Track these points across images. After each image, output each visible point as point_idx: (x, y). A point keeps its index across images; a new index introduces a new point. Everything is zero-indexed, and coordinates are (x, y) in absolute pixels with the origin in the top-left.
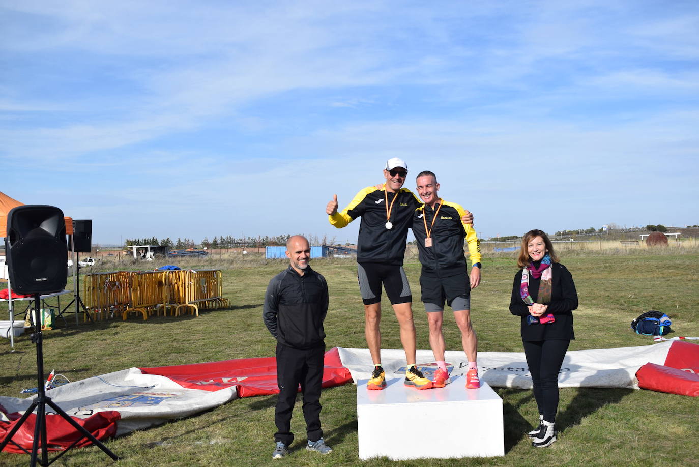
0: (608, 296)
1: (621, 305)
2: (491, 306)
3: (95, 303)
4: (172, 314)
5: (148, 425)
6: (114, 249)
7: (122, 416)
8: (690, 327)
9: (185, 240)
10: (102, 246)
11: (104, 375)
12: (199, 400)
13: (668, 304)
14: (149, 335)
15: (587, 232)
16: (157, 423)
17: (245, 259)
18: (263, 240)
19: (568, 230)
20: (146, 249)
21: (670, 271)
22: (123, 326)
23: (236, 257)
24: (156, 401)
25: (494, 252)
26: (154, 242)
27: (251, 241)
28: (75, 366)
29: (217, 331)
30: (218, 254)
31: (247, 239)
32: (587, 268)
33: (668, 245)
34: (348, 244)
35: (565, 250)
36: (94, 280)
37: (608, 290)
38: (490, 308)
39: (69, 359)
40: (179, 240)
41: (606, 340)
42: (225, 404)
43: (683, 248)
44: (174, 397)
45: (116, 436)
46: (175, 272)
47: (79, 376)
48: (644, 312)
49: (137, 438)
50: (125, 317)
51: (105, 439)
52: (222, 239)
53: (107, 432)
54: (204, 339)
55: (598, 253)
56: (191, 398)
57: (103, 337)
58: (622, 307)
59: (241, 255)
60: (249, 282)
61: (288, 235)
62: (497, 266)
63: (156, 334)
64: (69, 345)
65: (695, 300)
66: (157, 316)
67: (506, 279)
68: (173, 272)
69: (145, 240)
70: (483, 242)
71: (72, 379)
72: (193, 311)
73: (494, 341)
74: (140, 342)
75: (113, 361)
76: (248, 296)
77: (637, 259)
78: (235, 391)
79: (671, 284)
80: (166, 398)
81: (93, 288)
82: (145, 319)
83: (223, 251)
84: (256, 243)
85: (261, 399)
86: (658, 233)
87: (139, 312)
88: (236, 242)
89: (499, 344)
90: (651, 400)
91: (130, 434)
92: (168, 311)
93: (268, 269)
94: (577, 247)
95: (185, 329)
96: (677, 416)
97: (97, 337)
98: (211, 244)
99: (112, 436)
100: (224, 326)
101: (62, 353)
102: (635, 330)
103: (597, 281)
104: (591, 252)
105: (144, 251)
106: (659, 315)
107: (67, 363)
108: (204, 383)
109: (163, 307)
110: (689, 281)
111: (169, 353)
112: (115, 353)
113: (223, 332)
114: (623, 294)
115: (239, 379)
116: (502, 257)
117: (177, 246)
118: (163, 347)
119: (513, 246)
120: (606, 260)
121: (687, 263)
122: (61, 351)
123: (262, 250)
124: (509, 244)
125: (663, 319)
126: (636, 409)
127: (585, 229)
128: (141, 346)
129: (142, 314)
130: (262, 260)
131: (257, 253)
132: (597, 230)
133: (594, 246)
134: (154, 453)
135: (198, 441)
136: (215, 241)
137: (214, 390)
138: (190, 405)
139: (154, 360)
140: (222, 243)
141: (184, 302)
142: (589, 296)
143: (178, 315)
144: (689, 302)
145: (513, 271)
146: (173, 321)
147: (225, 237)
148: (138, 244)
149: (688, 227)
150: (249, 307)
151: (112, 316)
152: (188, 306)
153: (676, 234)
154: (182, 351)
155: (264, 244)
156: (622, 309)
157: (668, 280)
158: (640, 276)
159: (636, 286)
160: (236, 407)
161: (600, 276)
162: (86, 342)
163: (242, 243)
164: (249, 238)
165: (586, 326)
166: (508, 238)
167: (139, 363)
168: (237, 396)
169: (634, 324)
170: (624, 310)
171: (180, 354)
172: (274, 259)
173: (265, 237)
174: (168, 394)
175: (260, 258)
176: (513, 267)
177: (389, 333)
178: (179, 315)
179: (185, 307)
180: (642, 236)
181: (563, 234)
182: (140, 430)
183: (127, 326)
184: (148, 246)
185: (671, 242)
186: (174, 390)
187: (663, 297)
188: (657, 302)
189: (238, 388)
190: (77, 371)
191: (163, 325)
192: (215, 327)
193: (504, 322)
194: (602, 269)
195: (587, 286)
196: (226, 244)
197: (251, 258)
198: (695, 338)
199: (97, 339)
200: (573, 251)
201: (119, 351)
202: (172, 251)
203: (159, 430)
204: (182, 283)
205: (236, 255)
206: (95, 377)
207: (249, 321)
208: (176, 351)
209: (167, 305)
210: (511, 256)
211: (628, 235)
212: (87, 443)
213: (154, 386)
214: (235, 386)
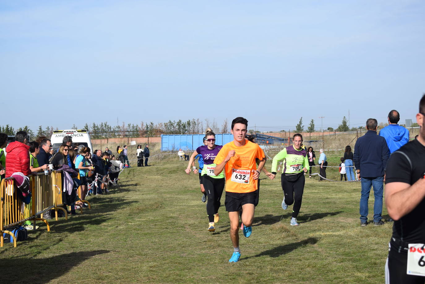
9: (48, 128)
18: (148, 128)
27: (131, 128)
31: (126, 126)
40: (40, 129)
52: (94, 126)
61: (177, 121)
84: (137, 131)
88: (112, 130)
147: (98, 124)
164: (129, 125)
173: (149, 124)
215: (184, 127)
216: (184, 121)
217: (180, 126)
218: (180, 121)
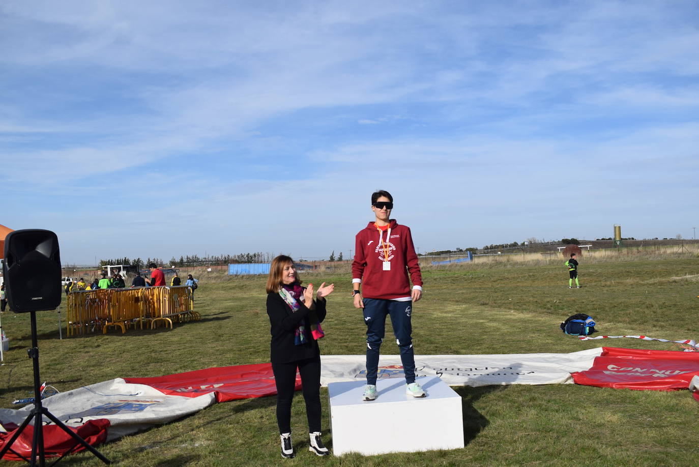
0: (536, 302)
1: (549, 309)
2: (435, 313)
3: (77, 319)
4: (148, 327)
5: (136, 430)
6: (89, 269)
7: (112, 423)
8: (610, 326)
9: (154, 259)
10: (78, 267)
11: (91, 386)
12: (180, 407)
13: (589, 307)
14: (129, 347)
15: (511, 245)
16: (144, 428)
17: (210, 276)
18: (226, 258)
19: (494, 244)
20: (119, 269)
21: (585, 278)
22: (104, 339)
23: (201, 274)
24: (141, 408)
25: (432, 265)
26: (126, 262)
27: (214, 259)
28: (62, 377)
29: (190, 341)
30: (185, 272)
31: (210, 258)
32: (514, 278)
33: (582, 256)
34: (301, 261)
35: (494, 262)
36: (76, 297)
37: (535, 296)
38: (434, 315)
39: (56, 371)
41: (539, 341)
42: (205, 408)
43: (595, 258)
44: (158, 403)
45: (107, 441)
46: (150, 289)
47: (66, 386)
48: (570, 315)
49: (126, 444)
50: (105, 331)
51: (97, 444)
52: (188, 258)
53: (98, 439)
54: (179, 349)
55: (522, 264)
56: (173, 404)
57: (86, 350)
58: (549, 311)
59: (206, 273)
60: (214, 296)
61: (247, 254)
62: (436, 277)
63: (135, 345)
64: (55, 358)
65: (611, 303)
66: (134, 329)
67: (445, 289)
68: (148, 289)
69: (118, 261)
70: (421, 257)
71: (61, 389)
72: (167, 324)
73: (442, 345)
74: (121, 353)
75: (97, 372)
76: (215, 309)
77: (555, 269)
78: (214, 397)
79: (589, 290)
80: (149, 405)
81: (76, 305)
82: (123, 332)
83: (190, 269)
85: (238, 403)
86: (572, 245)
87: (117, 325)
88: (200, 260)
89: (447, 347)
90: (586, 393)
91: (119, 439)
92: (145, 324)
93: (231, 285)
94: (504, 259)
95: (161, 340)
96: (611, 406)
97: (81, 350)
98: (178, 263)
99: (103, 441)
100: (197, 337)
101: (49, 365)
102: (564, 331)
103: (524, 289)
104: (516, 263)
105: (117, 271)
106: (585, 317)
107: (54, 375)
108: (183, 390)
109: (139, 321)
110: (604, 286)
111: (149, 363)
112: (99, 365)
113: (196, 342)
114: (548, 299)
115: (216, 386)
116: (438, 269)
117: (147, 265)
118: (143, 357)
119: (448, 260)
120: (530, 270)
121: (599, 271)
122: (48, 363)
123: (224, 267)
124: (444, 258)
125: (588, 321)
126: (574, 401)
127: (509, 244)
128: (122, 357)
129: (120, 328)
130: (226, 276)
131: (220, 270)
132: (519, 244)
133: (519, 258)
134: (143, 456)
135: (184, 443)
136: (182, 260)
137: (194, 397)
138: (173, 411)
139: (135, 370)
140: (188, 262)
141: (159, 316)
142: (520, 302)
143: (153, 328)
144: (607, 305)
145: (449, 281)
146: (150, 334)
147: (190, 256)
148: (112, 264)
149: (597, 240)
150: (217, 319)
151: (93, 330)
152: (162, 320)
153: (588, 246)
154: (160, 361)
155: (227, 262)
156: (550, 313)
157: (586, 286)
158: (560, 283)
159: (559, 292)
160: (215, 411)
161: (525, 284)
162: (70, 354)
163: (206, 261)
164: (212, 257)
165: (520, 328)
166: (442, 253)
167: (121, 373)
168: (216, 401)
169: (563, 326)
170: (551, 313)
171: (159, 364)
172: (236, 275)
173: (226, 256)
174: (152, 401)
175: (223, 275)
176: (449, 278)
177: (347, 339)
178: (155, 327)
179: (159, 320)
180: (559, 248)
181: (490, 248)
182: (129, 435)
183: (107, 339)
184: (121, 266)
185: (584, 253)
186: (157, 397)
187: (584, 301)
188: (580, 305)
189: (217, 394)
190: (64, 382)
191: (141, 337)
192: (189, 338)
193: (448, 327)
194: (526, 278)
195: (516, 294)
196: (192, 262)
197: (215, 274)
198: (617, 337)
199: (80, 352)
200: (501, 263)
201: (102, 363)
202: (143, 270)
203: (146, 434)
204: (157, 298)
205: (201, 273)
206: (83, 388)
207: (220, 332)
208: (154, 361)
209: (143, 319)
210: (446, 269)
211: (547, 248)
212: (80, 449)
213: (137, 394)
214: (213, 392)
215: (252, 258)
216: (252, 254)
217: (248, 257)
218: (249, 254)
